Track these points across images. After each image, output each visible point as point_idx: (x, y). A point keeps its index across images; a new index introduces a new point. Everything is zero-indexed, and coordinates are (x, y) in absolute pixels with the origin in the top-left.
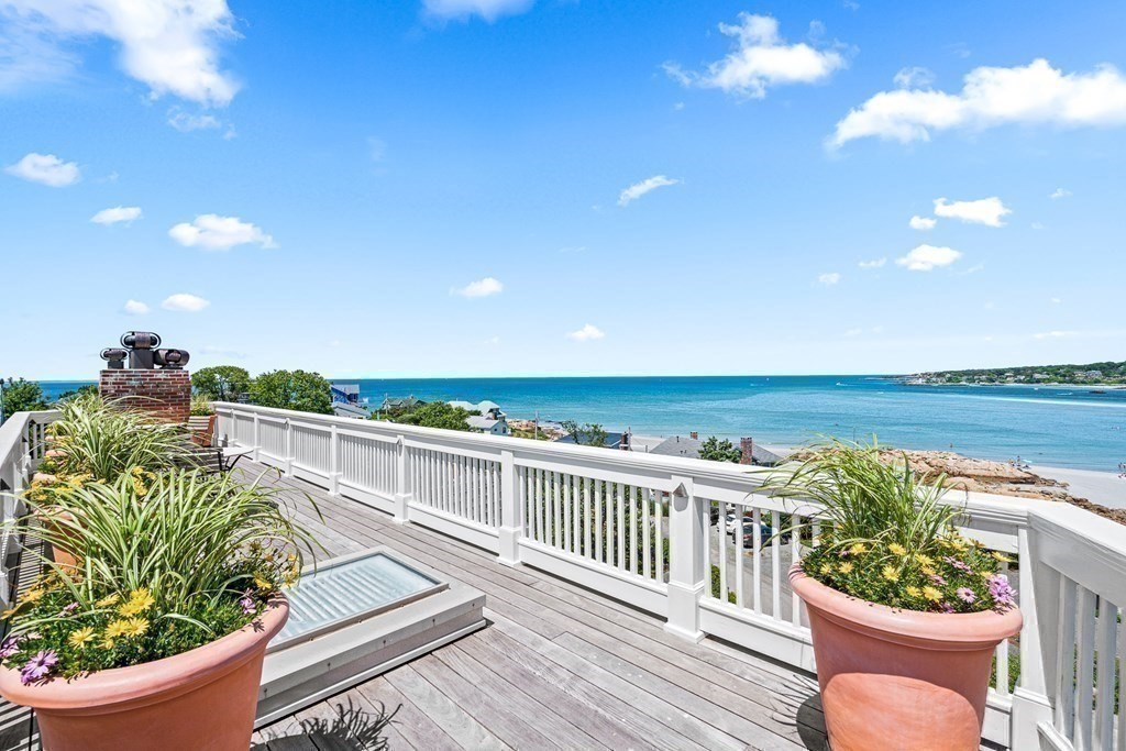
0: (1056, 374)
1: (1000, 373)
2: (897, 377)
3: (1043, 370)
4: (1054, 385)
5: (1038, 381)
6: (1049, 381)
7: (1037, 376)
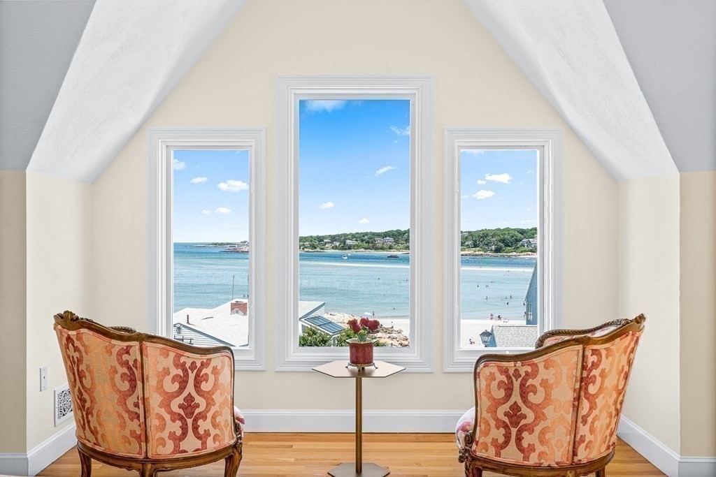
0: (362, 241)
1: (320, 239)
2: (228, 244)
3: (354, 236)
4: (361, 252)
5: (350, 248)
6: (358, 247)
7: (348, 242)
